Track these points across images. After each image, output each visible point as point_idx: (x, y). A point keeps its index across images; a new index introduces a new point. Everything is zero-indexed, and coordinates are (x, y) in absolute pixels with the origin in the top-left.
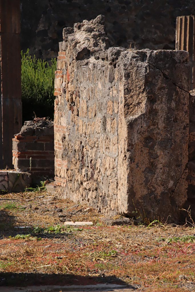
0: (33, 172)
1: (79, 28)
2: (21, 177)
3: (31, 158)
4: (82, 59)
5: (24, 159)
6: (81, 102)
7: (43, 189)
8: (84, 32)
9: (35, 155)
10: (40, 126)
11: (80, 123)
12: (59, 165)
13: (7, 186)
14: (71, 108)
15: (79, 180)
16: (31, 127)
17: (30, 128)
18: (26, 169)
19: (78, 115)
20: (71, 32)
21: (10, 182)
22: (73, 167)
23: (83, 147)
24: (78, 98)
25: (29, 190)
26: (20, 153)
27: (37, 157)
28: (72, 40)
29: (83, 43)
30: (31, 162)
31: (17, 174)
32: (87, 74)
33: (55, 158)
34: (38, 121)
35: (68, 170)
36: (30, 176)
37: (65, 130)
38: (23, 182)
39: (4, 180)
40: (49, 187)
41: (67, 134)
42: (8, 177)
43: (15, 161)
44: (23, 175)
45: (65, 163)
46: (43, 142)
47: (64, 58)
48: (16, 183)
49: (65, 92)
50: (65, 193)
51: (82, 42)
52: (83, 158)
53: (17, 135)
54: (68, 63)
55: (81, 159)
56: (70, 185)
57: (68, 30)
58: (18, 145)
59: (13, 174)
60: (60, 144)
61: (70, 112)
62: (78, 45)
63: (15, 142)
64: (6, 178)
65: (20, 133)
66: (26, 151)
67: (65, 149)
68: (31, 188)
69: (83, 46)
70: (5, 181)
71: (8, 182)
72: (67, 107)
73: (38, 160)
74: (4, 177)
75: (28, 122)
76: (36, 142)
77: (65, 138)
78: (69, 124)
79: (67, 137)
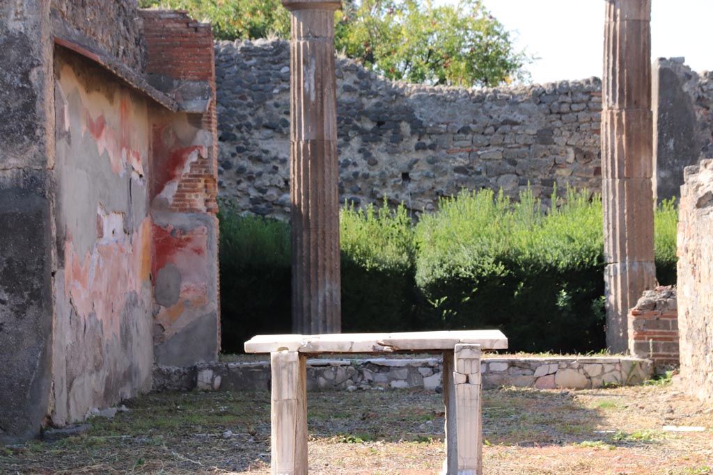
0: (656, 359)
1: (706, 166)
2: (638, 366)
3: (651, 341)
4: (705, 206)
5: (642, 341)
6: (703, 264)
7: (668, 381)
8: (710, 171)
9: (657, 336)
10: (664, 297)
11: (702, 293)
12: (684, 350)
13: (619, 378)
14: (693, 272)
15: (704, 370)
16: (652, 298)
17: (650, 301)
18: (646, 354)
19: (700, 281)
20: (696, 171)
21: (623, 372)
22: (698, 353)
23: (706, 325)
24: (699, 258)
25: (650, 383)
26: (636, 333)
27: (660, 339)
28: (693, 182)
29: (708, 186)
30: (651, 345)
31: (632, 362)
32: (708, 225)
33: (680, 340)
34: (661, 291)
35: (693, 356)
36: (651, 364)
37: (688, 302)
38: (641, 373)
39: (614, 370)
40: (675, 379)
41: (690, 307)
42: (621, 366)
43: (631, 343)
44: (641, 364)
45: (690, 346)
46: (668, 319)
47: (685, 206)
48: (632, 374)
49: (687, 251)
50: (691, 387)
51: (706, 185)
52: (707, 339)
53: (633, 309)
54: (689, 213)
55: (705, 341)
56: (695, 376)
57: (691, 170)
58: (634, 322)
59: (627, 361)
60: (684, 322)
61: (692, 277)
62: (700, 188)
63: (631, 319)
64: (618, 367)
65: (636, 307)
66: (645, 330)
67: (689, 329)
68: (652, 381)
69: (706, 190)
70: (617, 370)
71: (621, 372)
72: (690, 271)
73: (663, 342)
74: (615, 366)
75: (648, 293)
76: (658, 319)
77: (688, 312)
78: (692, 294)
79: (690, 311)
